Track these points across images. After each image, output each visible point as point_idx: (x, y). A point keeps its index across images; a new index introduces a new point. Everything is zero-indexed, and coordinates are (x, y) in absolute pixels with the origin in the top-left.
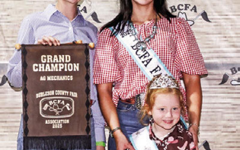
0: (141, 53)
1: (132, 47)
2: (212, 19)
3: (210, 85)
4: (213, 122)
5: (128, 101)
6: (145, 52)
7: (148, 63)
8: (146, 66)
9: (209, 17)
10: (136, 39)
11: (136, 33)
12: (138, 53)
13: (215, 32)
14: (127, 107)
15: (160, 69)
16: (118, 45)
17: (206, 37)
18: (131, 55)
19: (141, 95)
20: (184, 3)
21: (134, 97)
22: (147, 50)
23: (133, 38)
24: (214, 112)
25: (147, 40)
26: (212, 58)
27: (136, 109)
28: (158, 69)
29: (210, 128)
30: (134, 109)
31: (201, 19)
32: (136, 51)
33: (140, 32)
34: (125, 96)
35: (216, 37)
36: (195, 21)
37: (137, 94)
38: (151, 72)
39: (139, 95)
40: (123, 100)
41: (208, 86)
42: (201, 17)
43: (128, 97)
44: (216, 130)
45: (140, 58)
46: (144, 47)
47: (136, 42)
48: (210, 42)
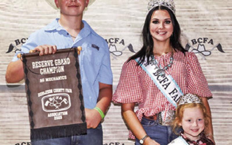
0: (161, 78)
1: (154, 74)
2: (226, 50)
3: (223, 103)
4: (225, 133)
5: (151, 117)
6: (165, 78)
7: (167, 86)
8: (165, 89)
9: (223, 49)
10: (156, 68)
11: (156, 63)
12: (159, 78)
13: (228, 61)
14: (151, 123)
15: (177, 91)
16: (142, 72)
17: (221, 65)
18: (152, 79)
19: (162, 112)
20: (202, 37)
21: (156, 114)
22: (166, 75)
23: (154, 66)
24: (226, 125)
25: (166, 68)
26: (226, 81)
27: (158, 124)
28: (175, 91)
29: (223, 138)
30: (156, 124)
31: (216, 50)
32: (157, 77)
33: (160, 62)
34: (148, 113)
35: (229, 65)
36: (212, 52)
37: (158, 112)
38: (170, 94)
39: (160, 113)
40: (147, 117)
41: (222, 104)
42: (216, 48)
43: (151, 114)
44: (228, 140)
45: (161, 82)
46: (163, 73)
47: (157, 69)
48: (224, 69)
